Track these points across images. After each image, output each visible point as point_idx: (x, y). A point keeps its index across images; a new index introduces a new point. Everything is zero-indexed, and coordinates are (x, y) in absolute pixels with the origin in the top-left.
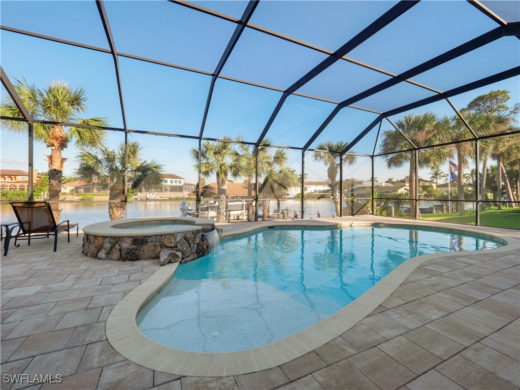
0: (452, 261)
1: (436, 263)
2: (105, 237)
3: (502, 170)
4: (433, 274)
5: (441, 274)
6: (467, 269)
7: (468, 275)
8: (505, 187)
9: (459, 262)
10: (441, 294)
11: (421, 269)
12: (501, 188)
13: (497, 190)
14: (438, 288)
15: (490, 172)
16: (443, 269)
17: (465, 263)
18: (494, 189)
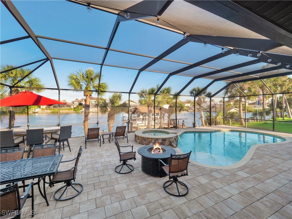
0: (267, 146)
1: (262, 147)
2: (152, 139)
3: (285, 98)
4: (262, 151)
5: (265, 151)
6: (272, 149)
7: (273, 151)
8: (286, 107)
9: (269, 147)
10: (266, 156)
11: (257, 149)
12: (284, 107)
13: (282, 109)
14: (265, 154)
15: (278, 99)
16: (264, 149)
17: (271, 147)
18: (281, 108)
